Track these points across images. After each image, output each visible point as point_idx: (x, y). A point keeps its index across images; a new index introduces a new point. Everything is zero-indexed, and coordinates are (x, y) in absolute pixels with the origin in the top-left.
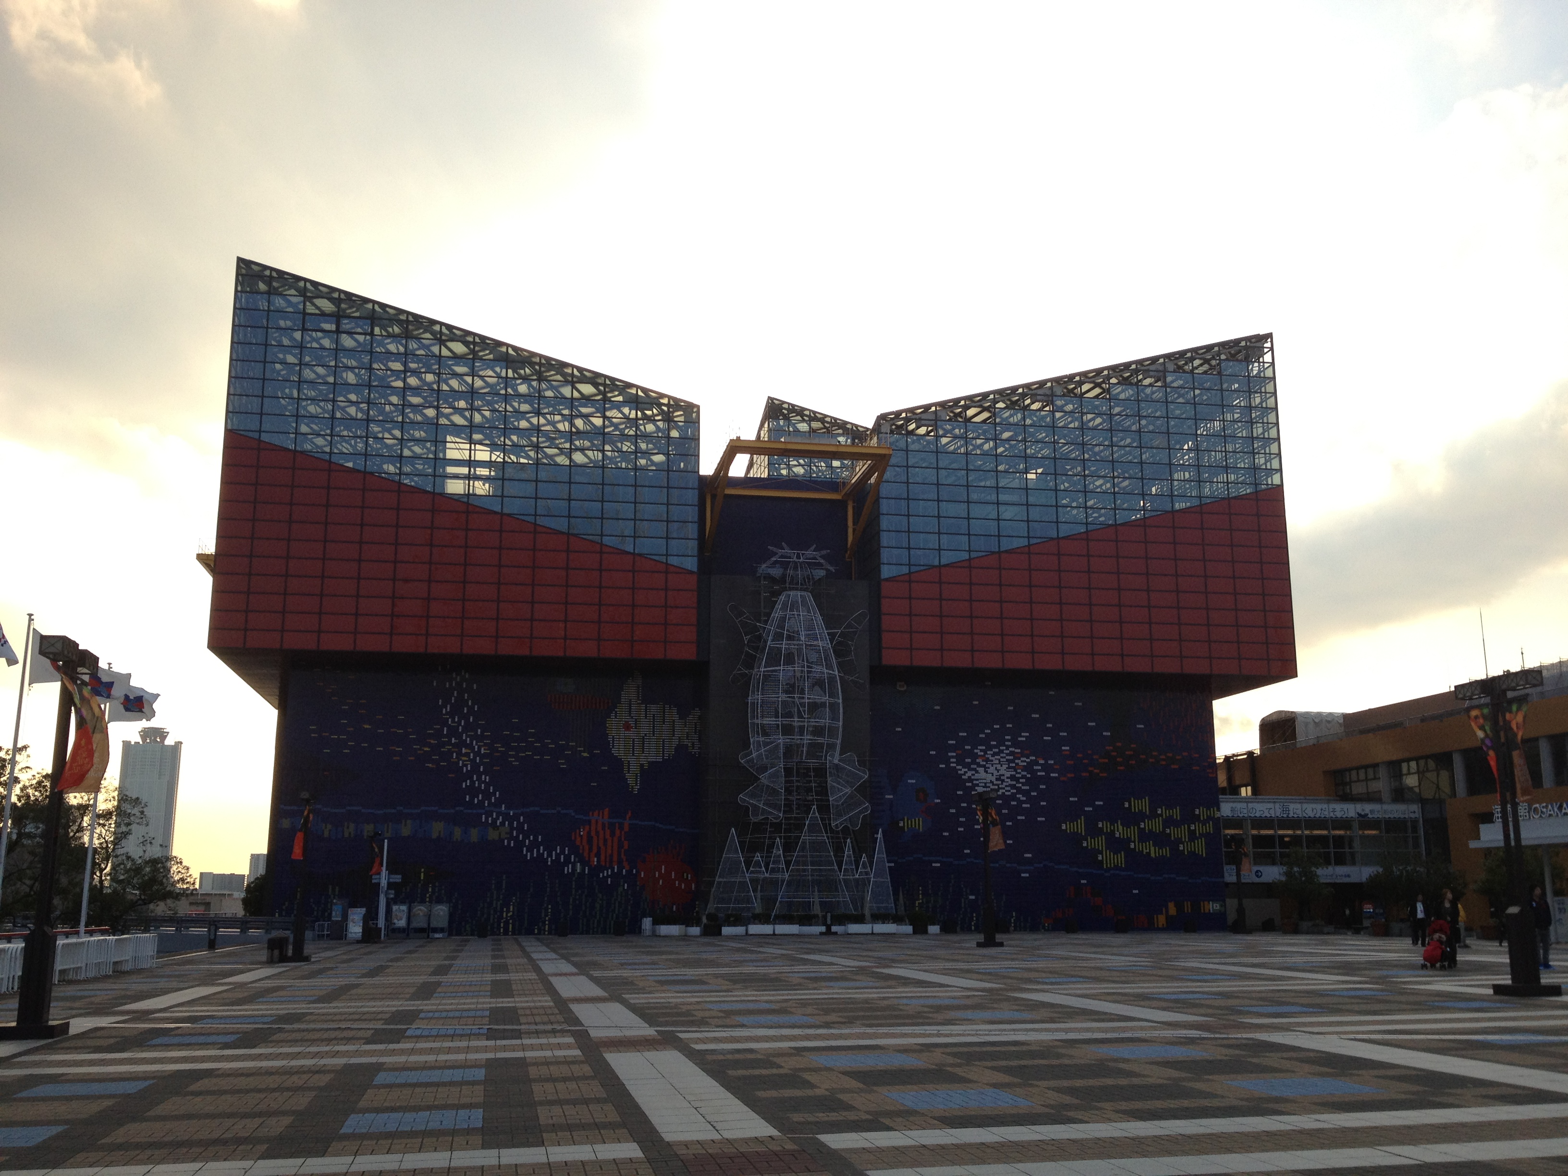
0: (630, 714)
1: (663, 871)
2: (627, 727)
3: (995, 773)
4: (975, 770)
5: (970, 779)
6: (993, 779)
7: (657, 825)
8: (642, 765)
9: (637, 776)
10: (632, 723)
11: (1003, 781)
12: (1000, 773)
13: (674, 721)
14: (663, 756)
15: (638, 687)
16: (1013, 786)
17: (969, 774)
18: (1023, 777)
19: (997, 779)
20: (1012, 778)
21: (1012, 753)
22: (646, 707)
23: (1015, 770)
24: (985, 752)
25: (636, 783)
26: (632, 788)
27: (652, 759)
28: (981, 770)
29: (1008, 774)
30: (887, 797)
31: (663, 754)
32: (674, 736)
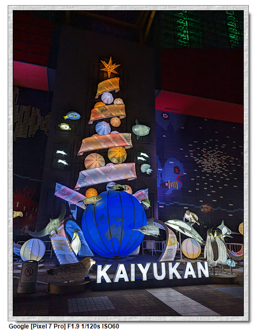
3: (212, 162)
4: (202, 159)
5: (200, 164)
6: (212, 165)
7: (17, 175)
11: (216, 166)
12: (214, 162)
13: (37, 117)
16: (221, 169)
17: (200, 161)
18: (225, 165)
19: (213, 165)
20: (220, 165)
21: (219, 153)
22: (20, 106)
23: (221, 162)
24: (206, 151)
27: (20, 136)
28: (205, 160)
29: (218, 163)
30: (159, 169)
31: (28, 134)
32: (36, 124)
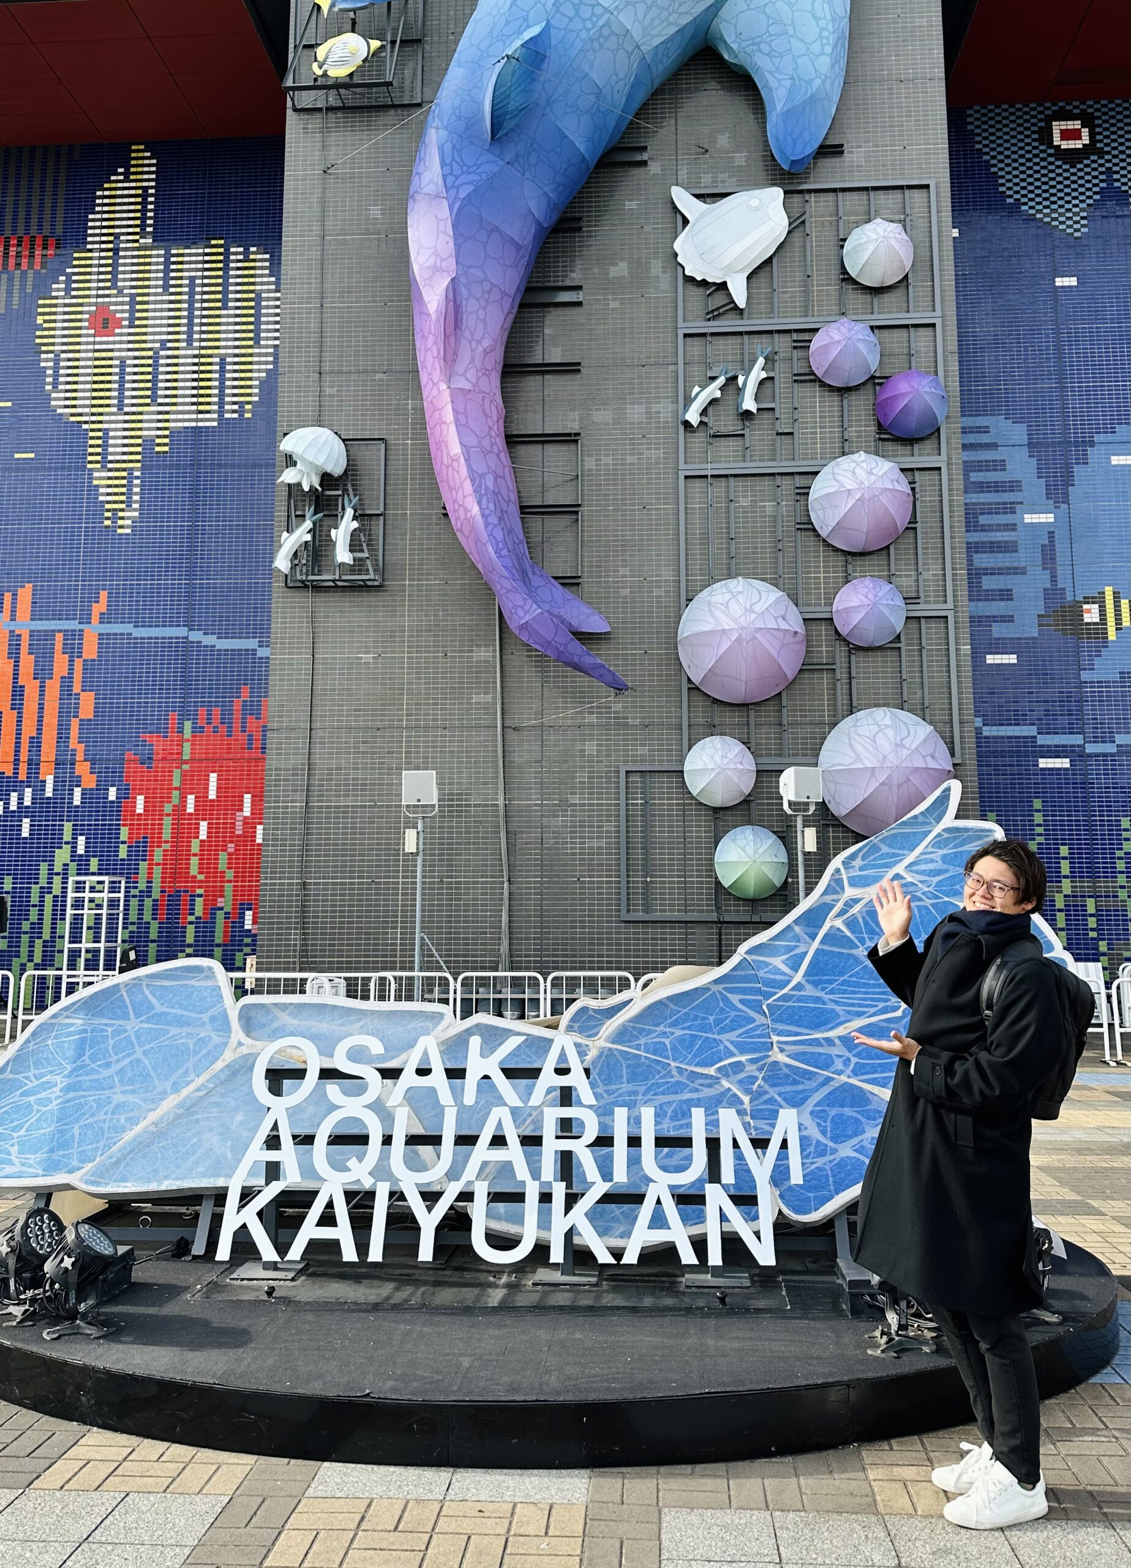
0: (114, 280)
1: (212, 795)
2: (104, 322)
7: (195, 636)
8: (148, 443)
9: (130, 478)
10: (120, 309)
13: (258, 299)
14: (221, 412)
15: (145, 195)
22: (168, 256)
25: (129, 503)
26: (115, 519)
27: (183, 418)
30: (1028, 518)
31: (221, 404)
32: (257, 340)
